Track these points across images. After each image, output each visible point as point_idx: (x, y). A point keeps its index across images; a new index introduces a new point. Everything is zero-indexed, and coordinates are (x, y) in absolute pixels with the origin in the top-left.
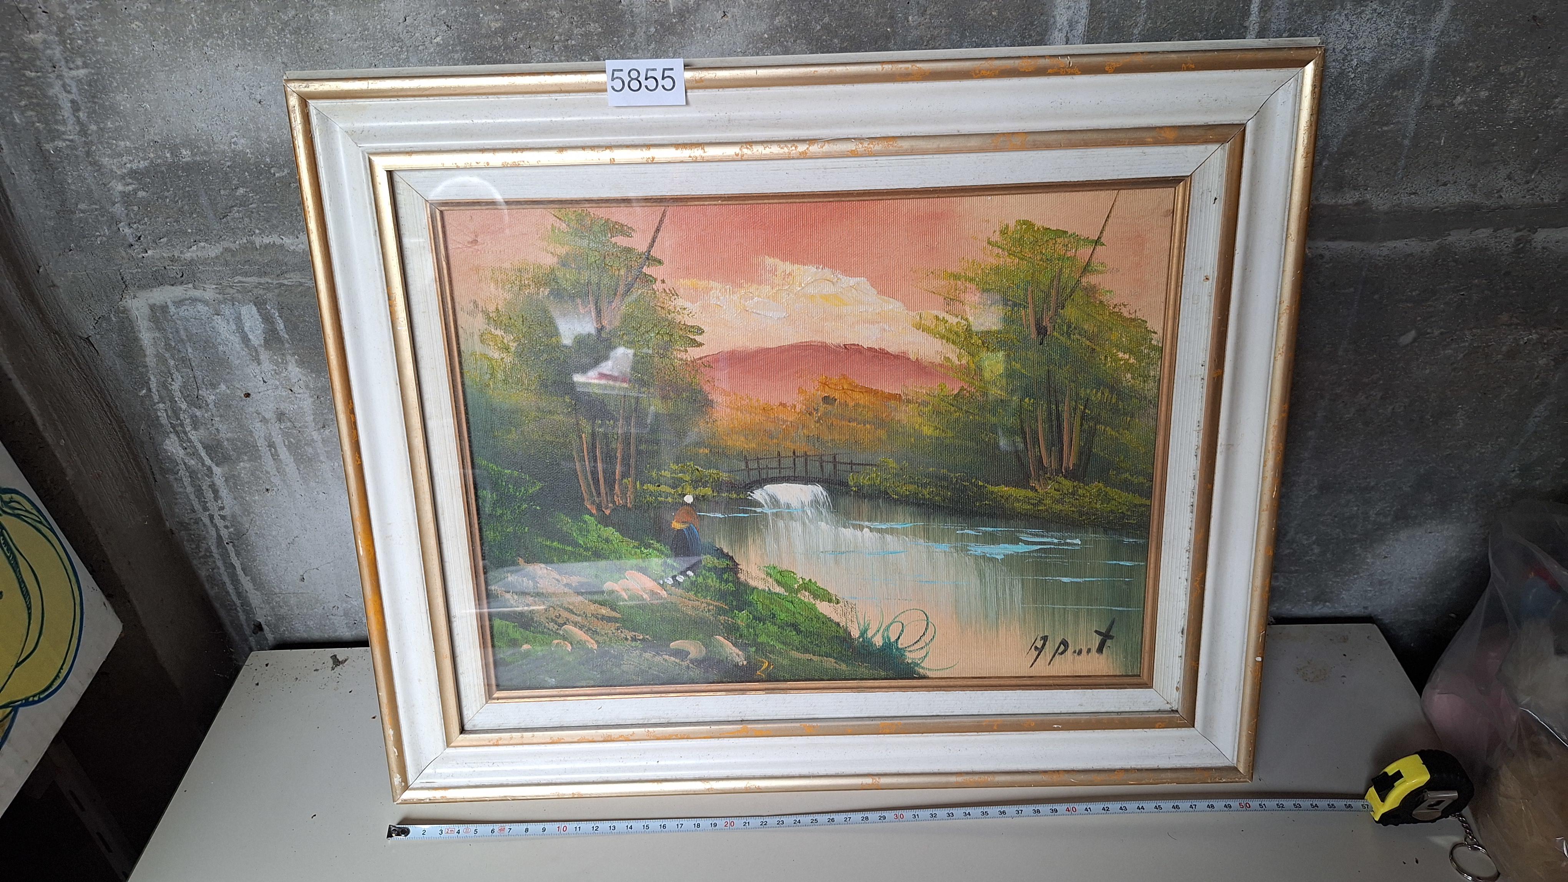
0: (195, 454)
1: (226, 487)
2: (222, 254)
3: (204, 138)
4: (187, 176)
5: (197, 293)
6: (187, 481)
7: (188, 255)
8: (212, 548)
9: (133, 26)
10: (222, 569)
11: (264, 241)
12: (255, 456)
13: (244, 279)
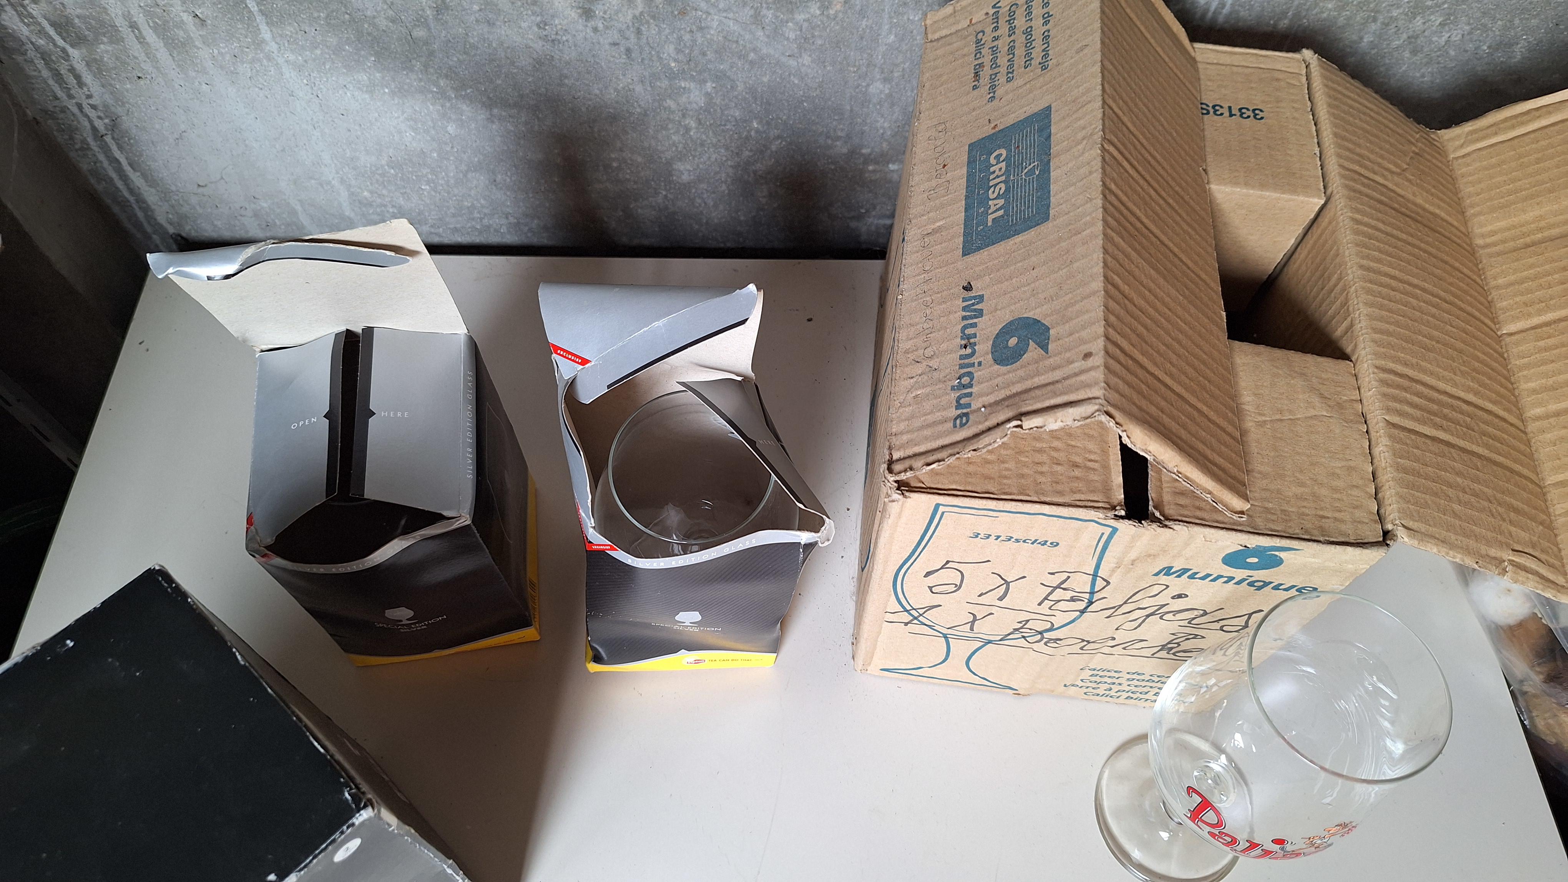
0: (42, 32)
1: (89, 72)
6: (40, 64)
8: (88, 139)
10: (106, 164)
12: (115, 37)
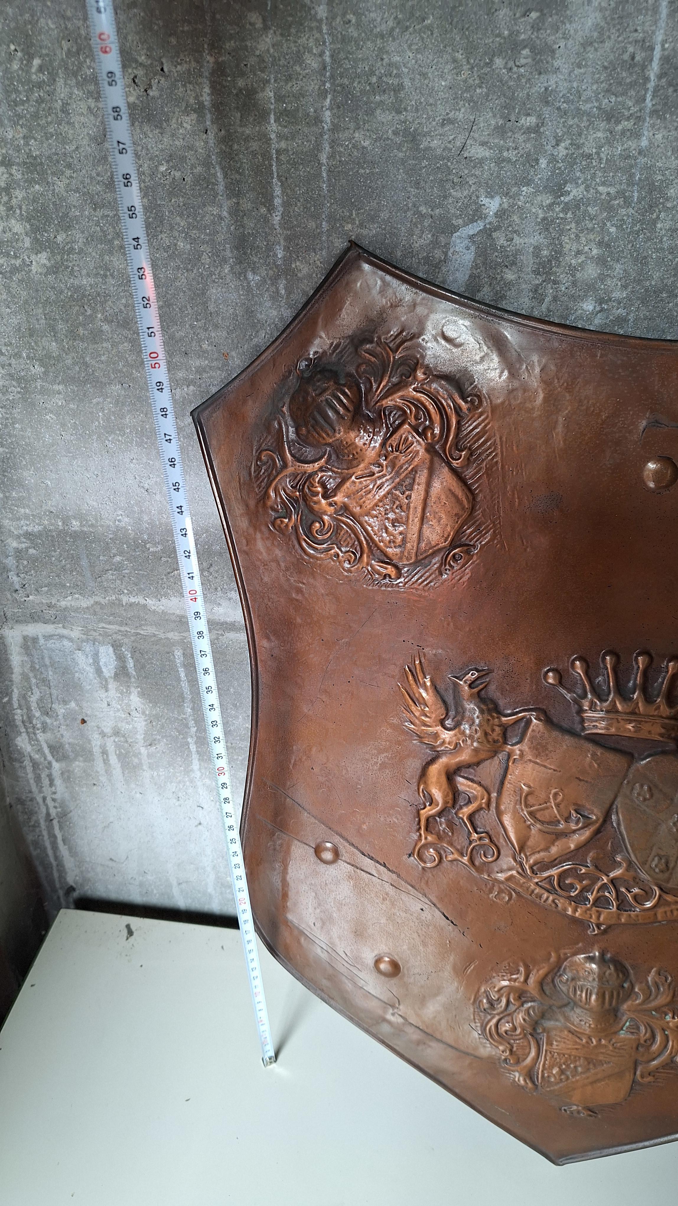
0: (40, 751)
1: (61, 778)
2: (92, 606)
3: (94, 513)
4: (74, 542)
5: (65, 632)
6: (30, 770)
7: (63, 603)
8: (41, 820)
9: (48, 417)
10: (46, 838)
11: (131, 600)
12: (89, 759)
13: (107, 626)
